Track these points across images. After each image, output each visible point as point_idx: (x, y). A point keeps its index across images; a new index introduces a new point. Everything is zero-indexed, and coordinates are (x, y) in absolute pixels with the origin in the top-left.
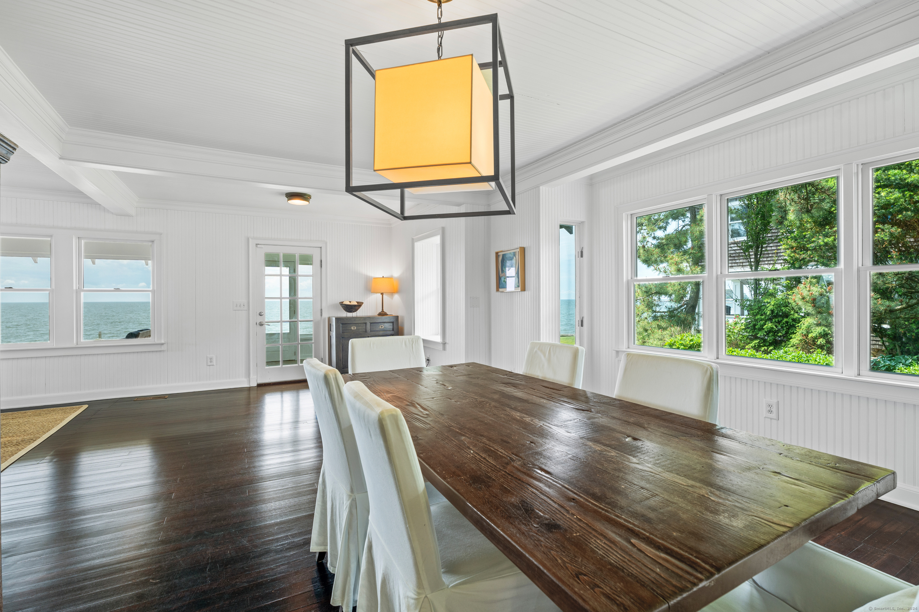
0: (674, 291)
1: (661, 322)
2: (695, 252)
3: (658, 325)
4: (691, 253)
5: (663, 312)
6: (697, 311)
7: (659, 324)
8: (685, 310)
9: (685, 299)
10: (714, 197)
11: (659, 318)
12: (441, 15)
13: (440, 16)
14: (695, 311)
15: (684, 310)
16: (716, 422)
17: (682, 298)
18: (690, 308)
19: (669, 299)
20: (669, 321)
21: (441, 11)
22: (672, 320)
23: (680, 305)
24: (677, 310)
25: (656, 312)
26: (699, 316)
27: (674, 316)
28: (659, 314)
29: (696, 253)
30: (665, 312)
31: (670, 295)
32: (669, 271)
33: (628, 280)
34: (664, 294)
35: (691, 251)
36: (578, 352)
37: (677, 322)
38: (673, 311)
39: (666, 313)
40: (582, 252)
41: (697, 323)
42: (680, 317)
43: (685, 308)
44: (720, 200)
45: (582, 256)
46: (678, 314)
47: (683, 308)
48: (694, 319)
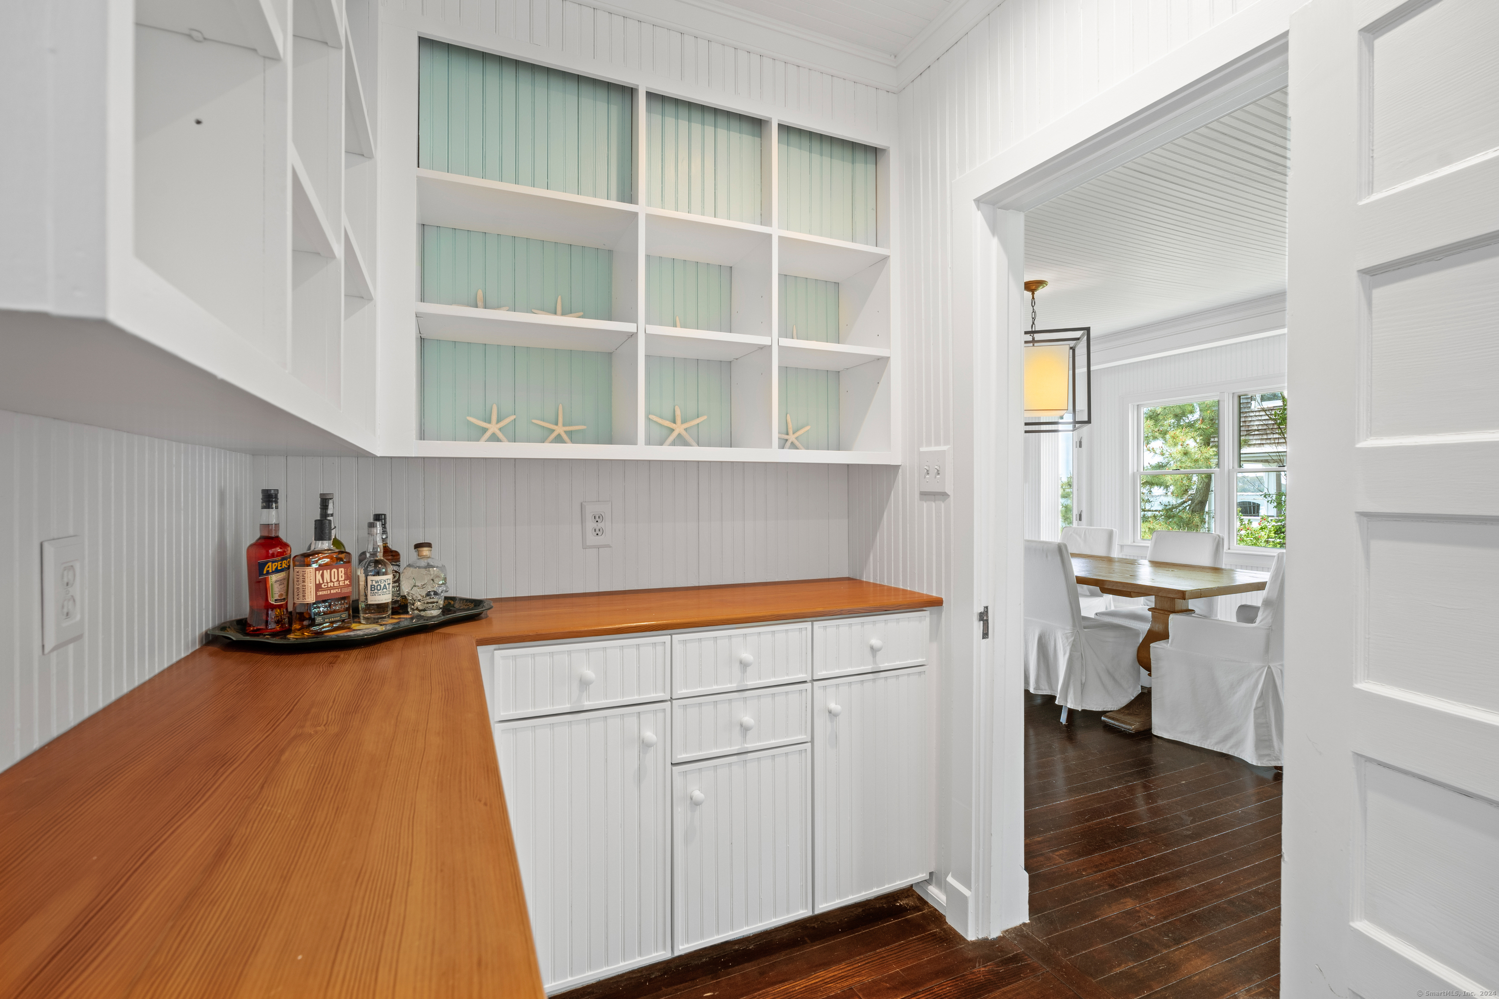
0: (1175, 480)
1: (1154, 524)
2: (1205, 427)
3: (1149, 528)
4: (1199, 429)
5: (1156, 511)
6: (1207, 509)
7: (1152, 527)
8: (1190, 508)
9: (1190, 493)
10: (1226, 395)
11: (1150, 519)
12: (1035, 304)
13: (1033, 305)
14: (1204, 510)
15: (1188, 508)
16: (1222, 566)
17: (1186, 491)
18: (1196, 505)
19: (1165, 491)
20: (1166, 523)
21: (1035, 302)
22: (1170, 522)
23: (1182, 500)
24: (1176, 507)
25: (1145, 511)
26: (1209, 517)
27: (1173, 517)
28: (1149, 514)
29: (1206, 429)
30: (1160, 511)
31: (1167, 487)
32: (1168, 453)
33: (1134, 472)
34: (1157, 485)
35: (1197, 425)
36: (1113, 533)
37: (1177, 525)
38: (1171, 510)
39: (1161, 513)
40: (1080, 442)
41: (1206, 526)
42: (1182, 518)
43: (1188, 505)
44: (1233, 397)
45: (1080, 446)
46: (1179, 513)
47: (1186, 504)
48: (1203, 521)
